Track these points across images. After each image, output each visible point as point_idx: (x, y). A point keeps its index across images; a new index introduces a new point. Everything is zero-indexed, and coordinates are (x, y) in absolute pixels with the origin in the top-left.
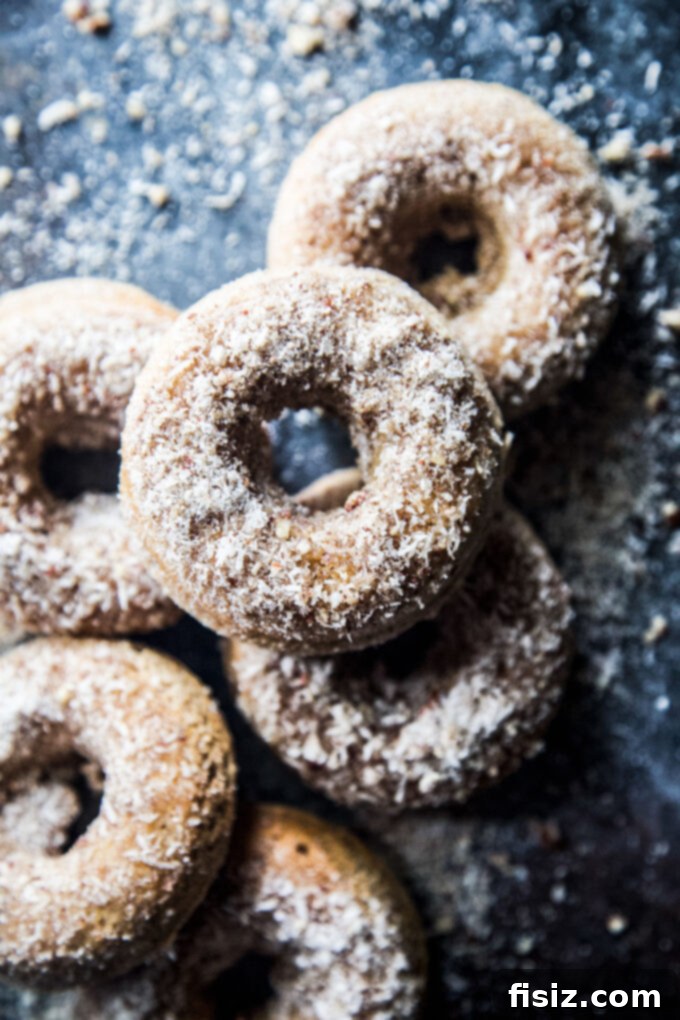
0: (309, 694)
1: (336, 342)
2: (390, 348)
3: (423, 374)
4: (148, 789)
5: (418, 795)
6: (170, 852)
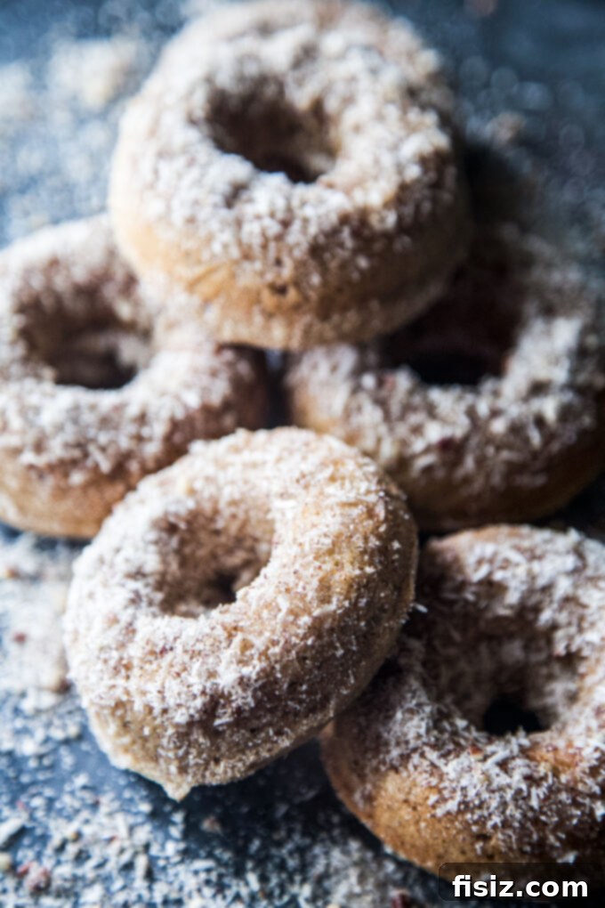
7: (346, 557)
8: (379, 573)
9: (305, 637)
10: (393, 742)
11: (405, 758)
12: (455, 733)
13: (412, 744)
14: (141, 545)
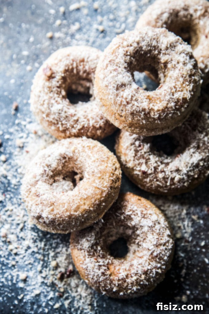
0: (143, 152)
1: (157, 42)
2: (172, 43)
3: (181, 50)
4: (99, 168)
5: (174, 184)
6: (104, 185)
7: (88, 203)
8: (94, 210)
9: (66, 217)
10: (80, 244)
11: (81, 249)
12: (96, 250)
13: (84, 248)
14: (54, 158)
